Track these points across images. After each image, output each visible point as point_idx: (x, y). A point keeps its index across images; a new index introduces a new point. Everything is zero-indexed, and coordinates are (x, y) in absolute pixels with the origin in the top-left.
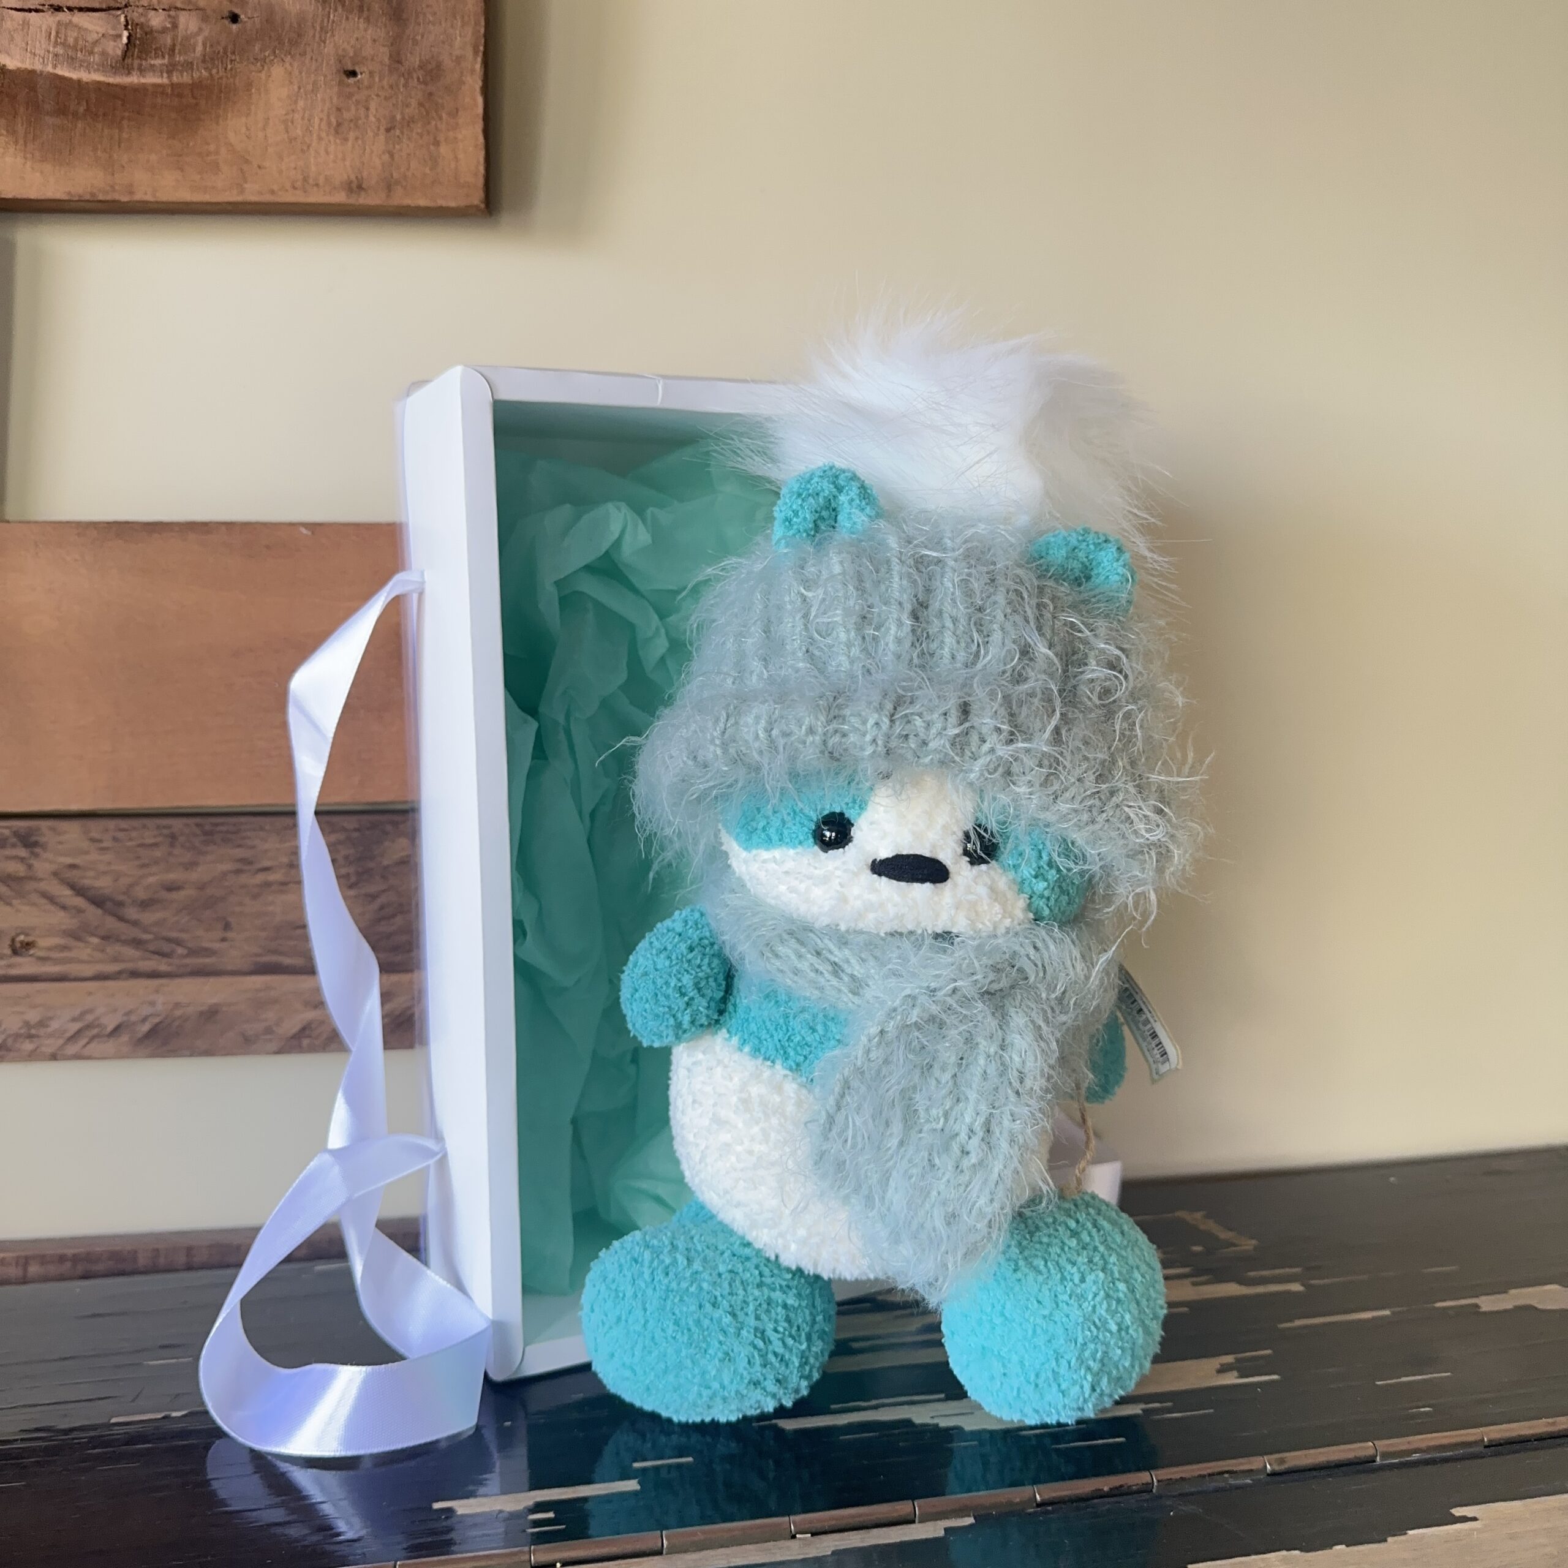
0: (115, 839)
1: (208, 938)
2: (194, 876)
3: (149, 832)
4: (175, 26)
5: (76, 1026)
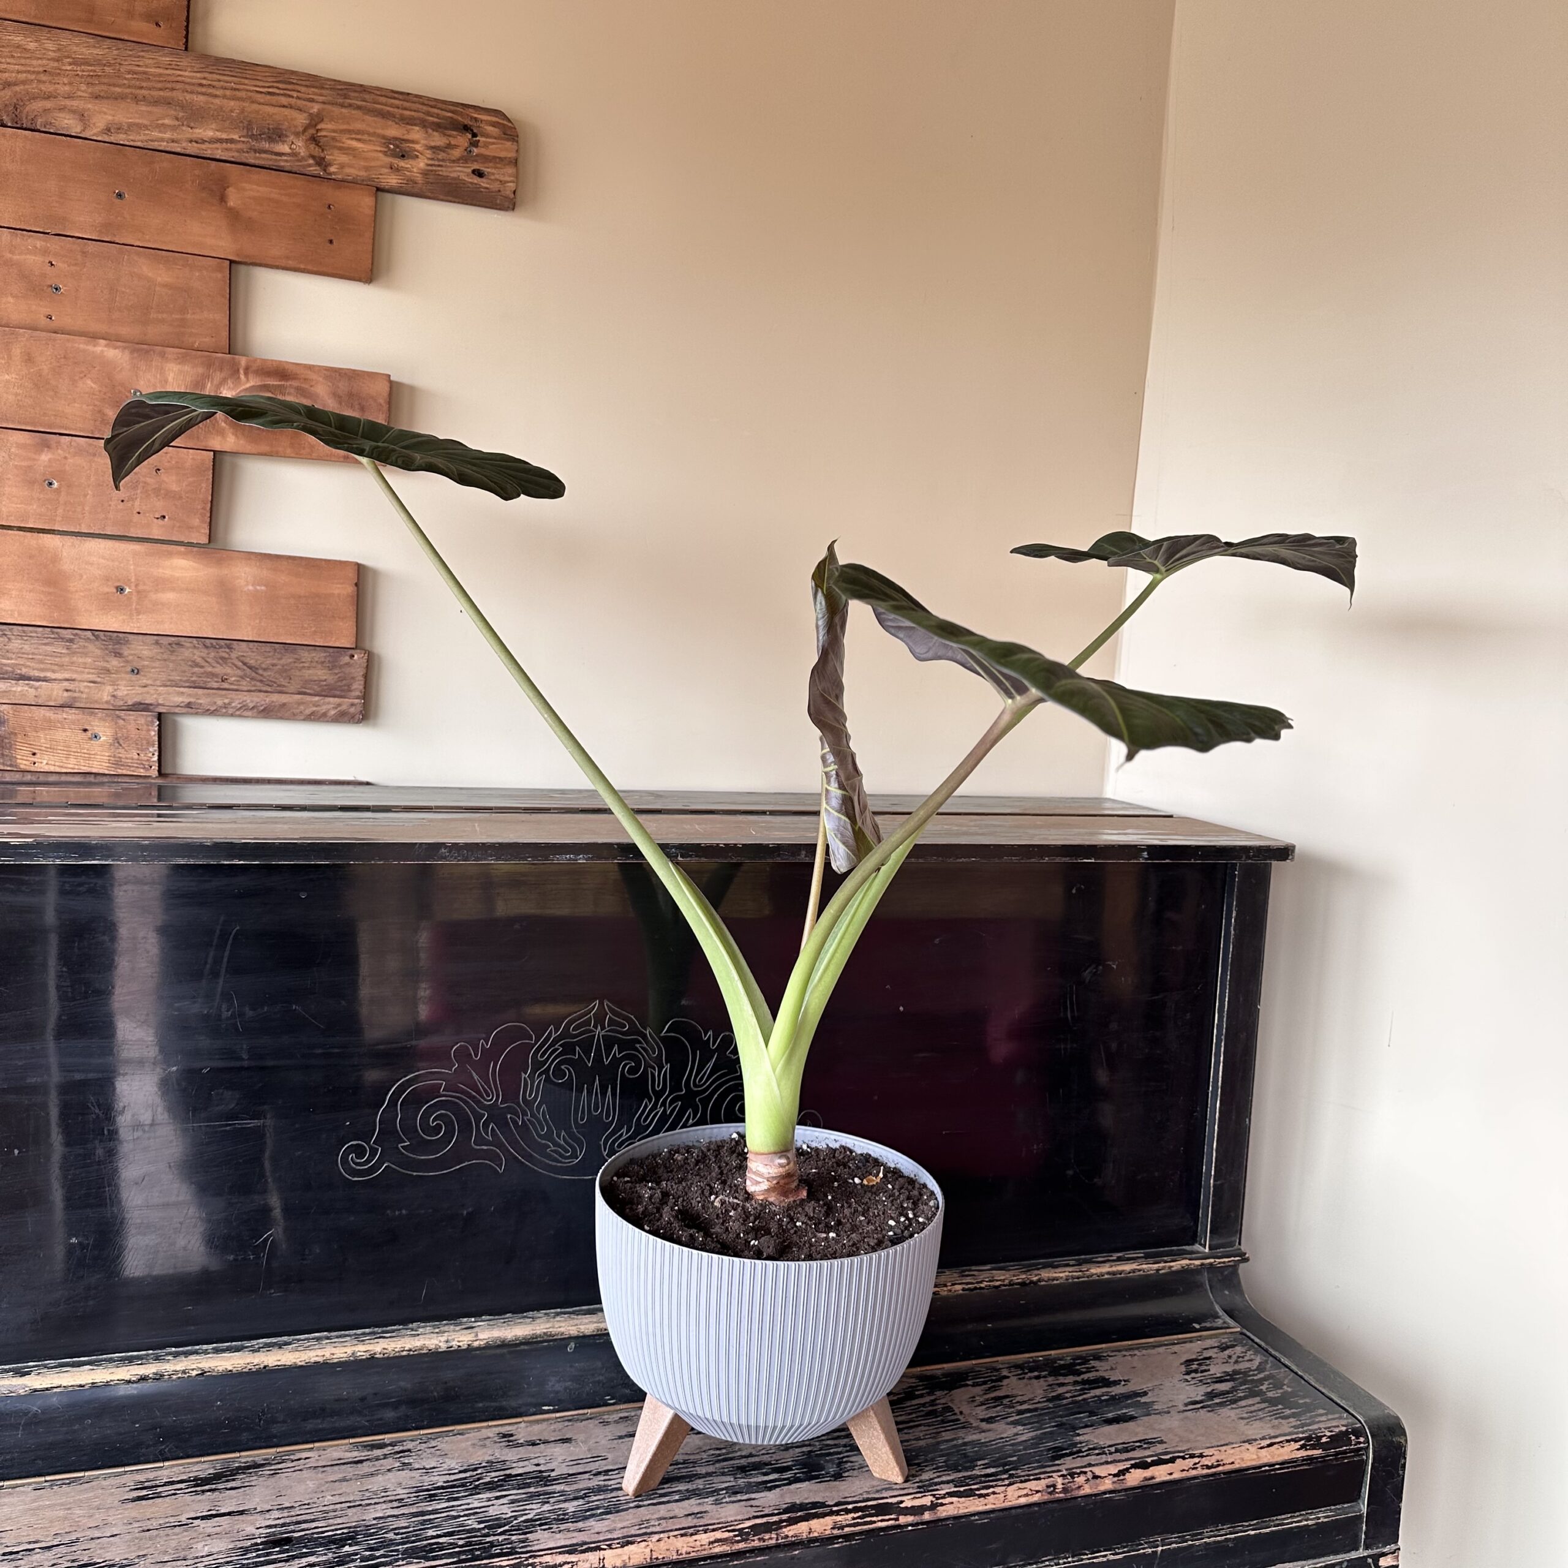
0: (257, 649)
1: (284, 682)
2: (282, 662)
3: (268, 648)
5: (239, 706)
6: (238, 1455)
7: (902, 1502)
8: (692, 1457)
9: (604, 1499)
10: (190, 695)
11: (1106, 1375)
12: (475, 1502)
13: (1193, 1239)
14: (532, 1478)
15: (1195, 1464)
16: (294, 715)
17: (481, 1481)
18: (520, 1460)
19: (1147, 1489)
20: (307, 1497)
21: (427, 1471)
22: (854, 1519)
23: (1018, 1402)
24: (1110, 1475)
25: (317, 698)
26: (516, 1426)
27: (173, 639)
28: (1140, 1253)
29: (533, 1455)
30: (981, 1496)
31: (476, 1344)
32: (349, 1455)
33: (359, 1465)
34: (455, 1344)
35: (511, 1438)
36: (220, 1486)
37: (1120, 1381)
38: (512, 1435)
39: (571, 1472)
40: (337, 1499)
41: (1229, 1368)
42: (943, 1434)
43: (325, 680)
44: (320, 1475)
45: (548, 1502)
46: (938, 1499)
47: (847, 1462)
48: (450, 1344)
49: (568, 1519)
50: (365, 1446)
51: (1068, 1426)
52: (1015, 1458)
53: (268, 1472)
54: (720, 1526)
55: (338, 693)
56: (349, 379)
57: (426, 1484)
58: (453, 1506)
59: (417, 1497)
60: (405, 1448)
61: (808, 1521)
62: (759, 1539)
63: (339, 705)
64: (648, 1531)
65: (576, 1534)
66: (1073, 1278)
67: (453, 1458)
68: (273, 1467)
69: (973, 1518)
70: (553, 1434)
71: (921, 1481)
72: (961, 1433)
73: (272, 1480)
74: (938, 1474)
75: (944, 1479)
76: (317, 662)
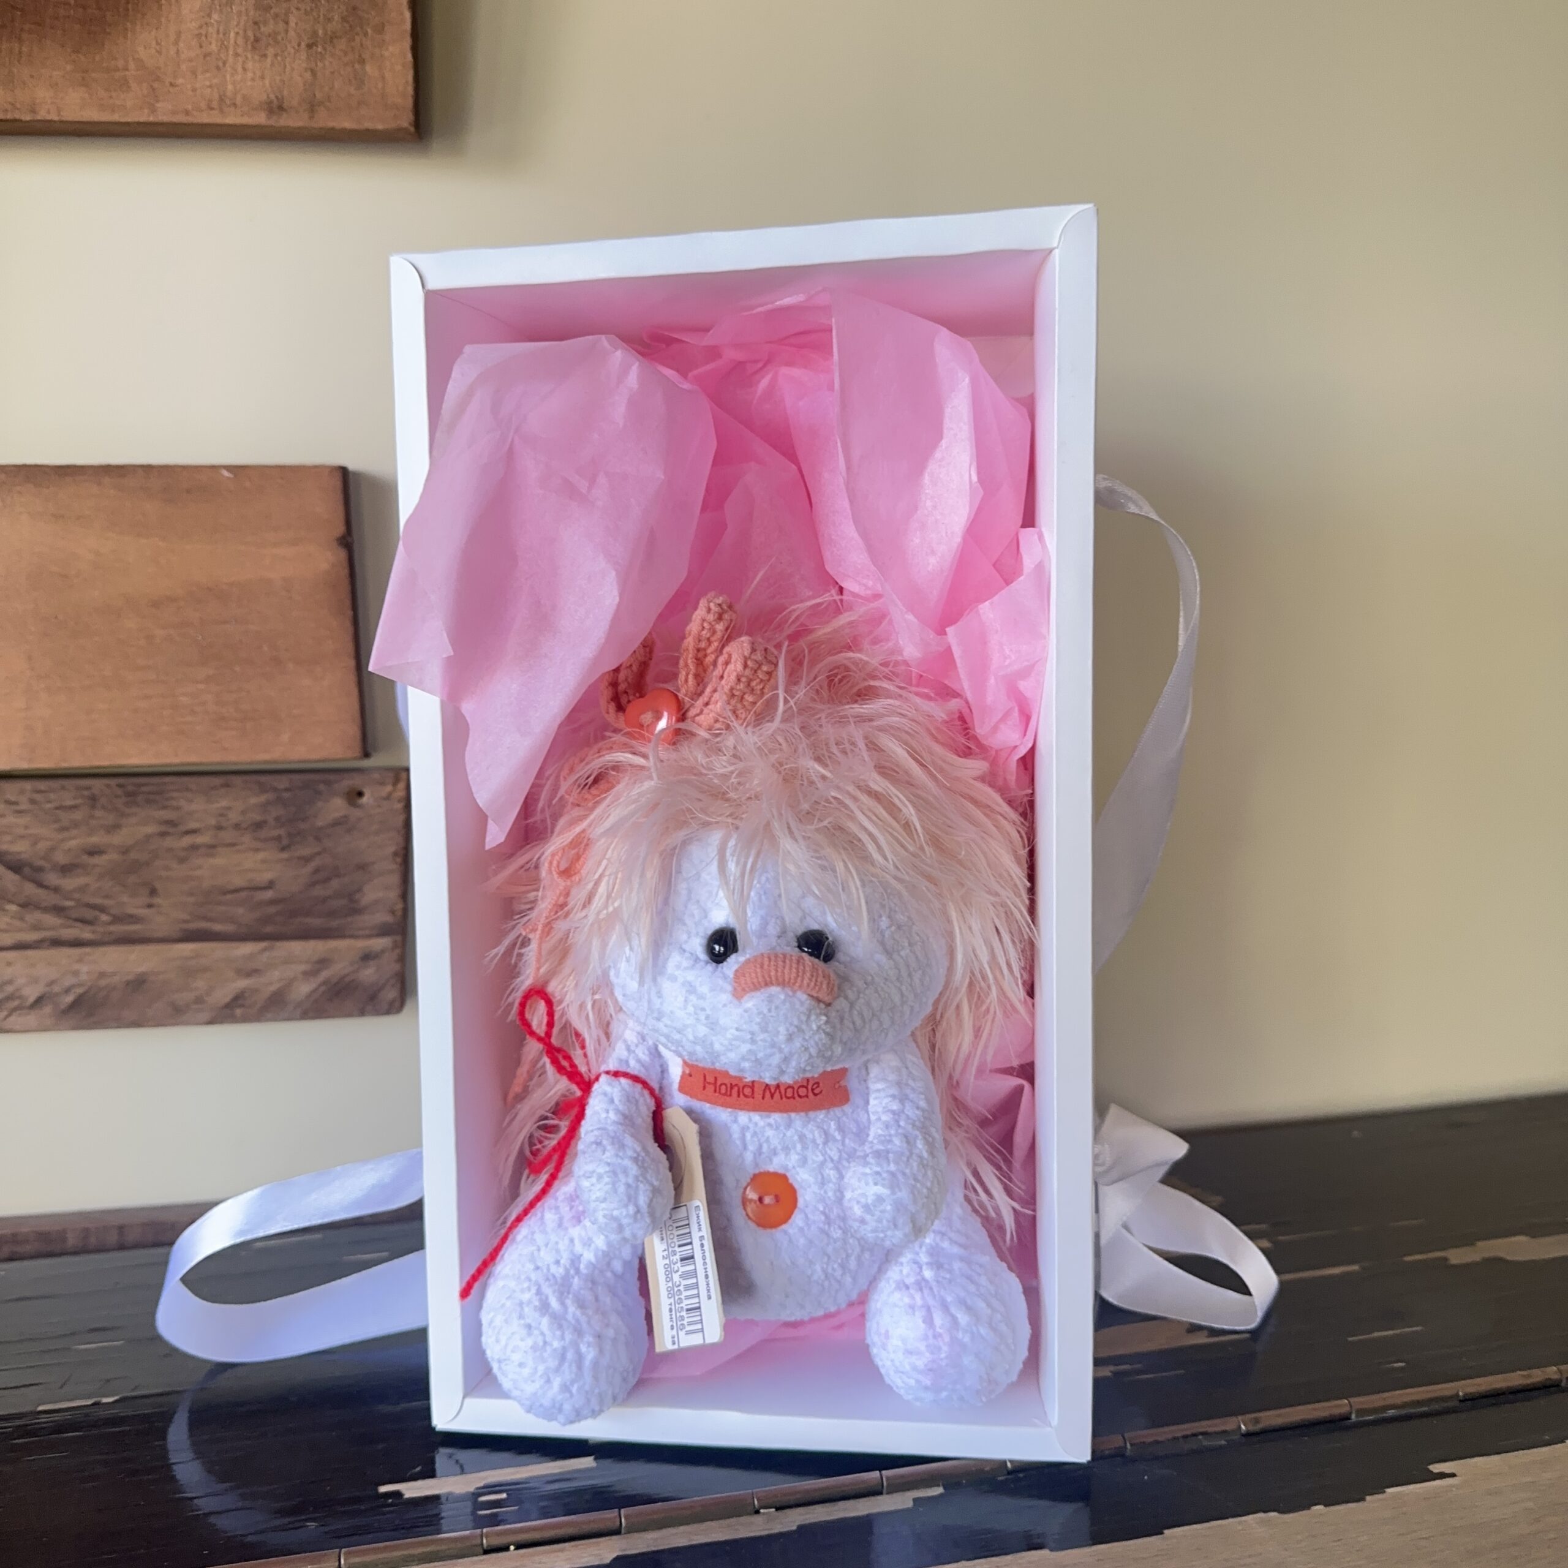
0: (33, 801)
1: (133, 905)
2: (118, 839)
3: (67, 794)
43: (270, 885)
55: (315, 922)
63: (323, 963)
76: (237, 826)
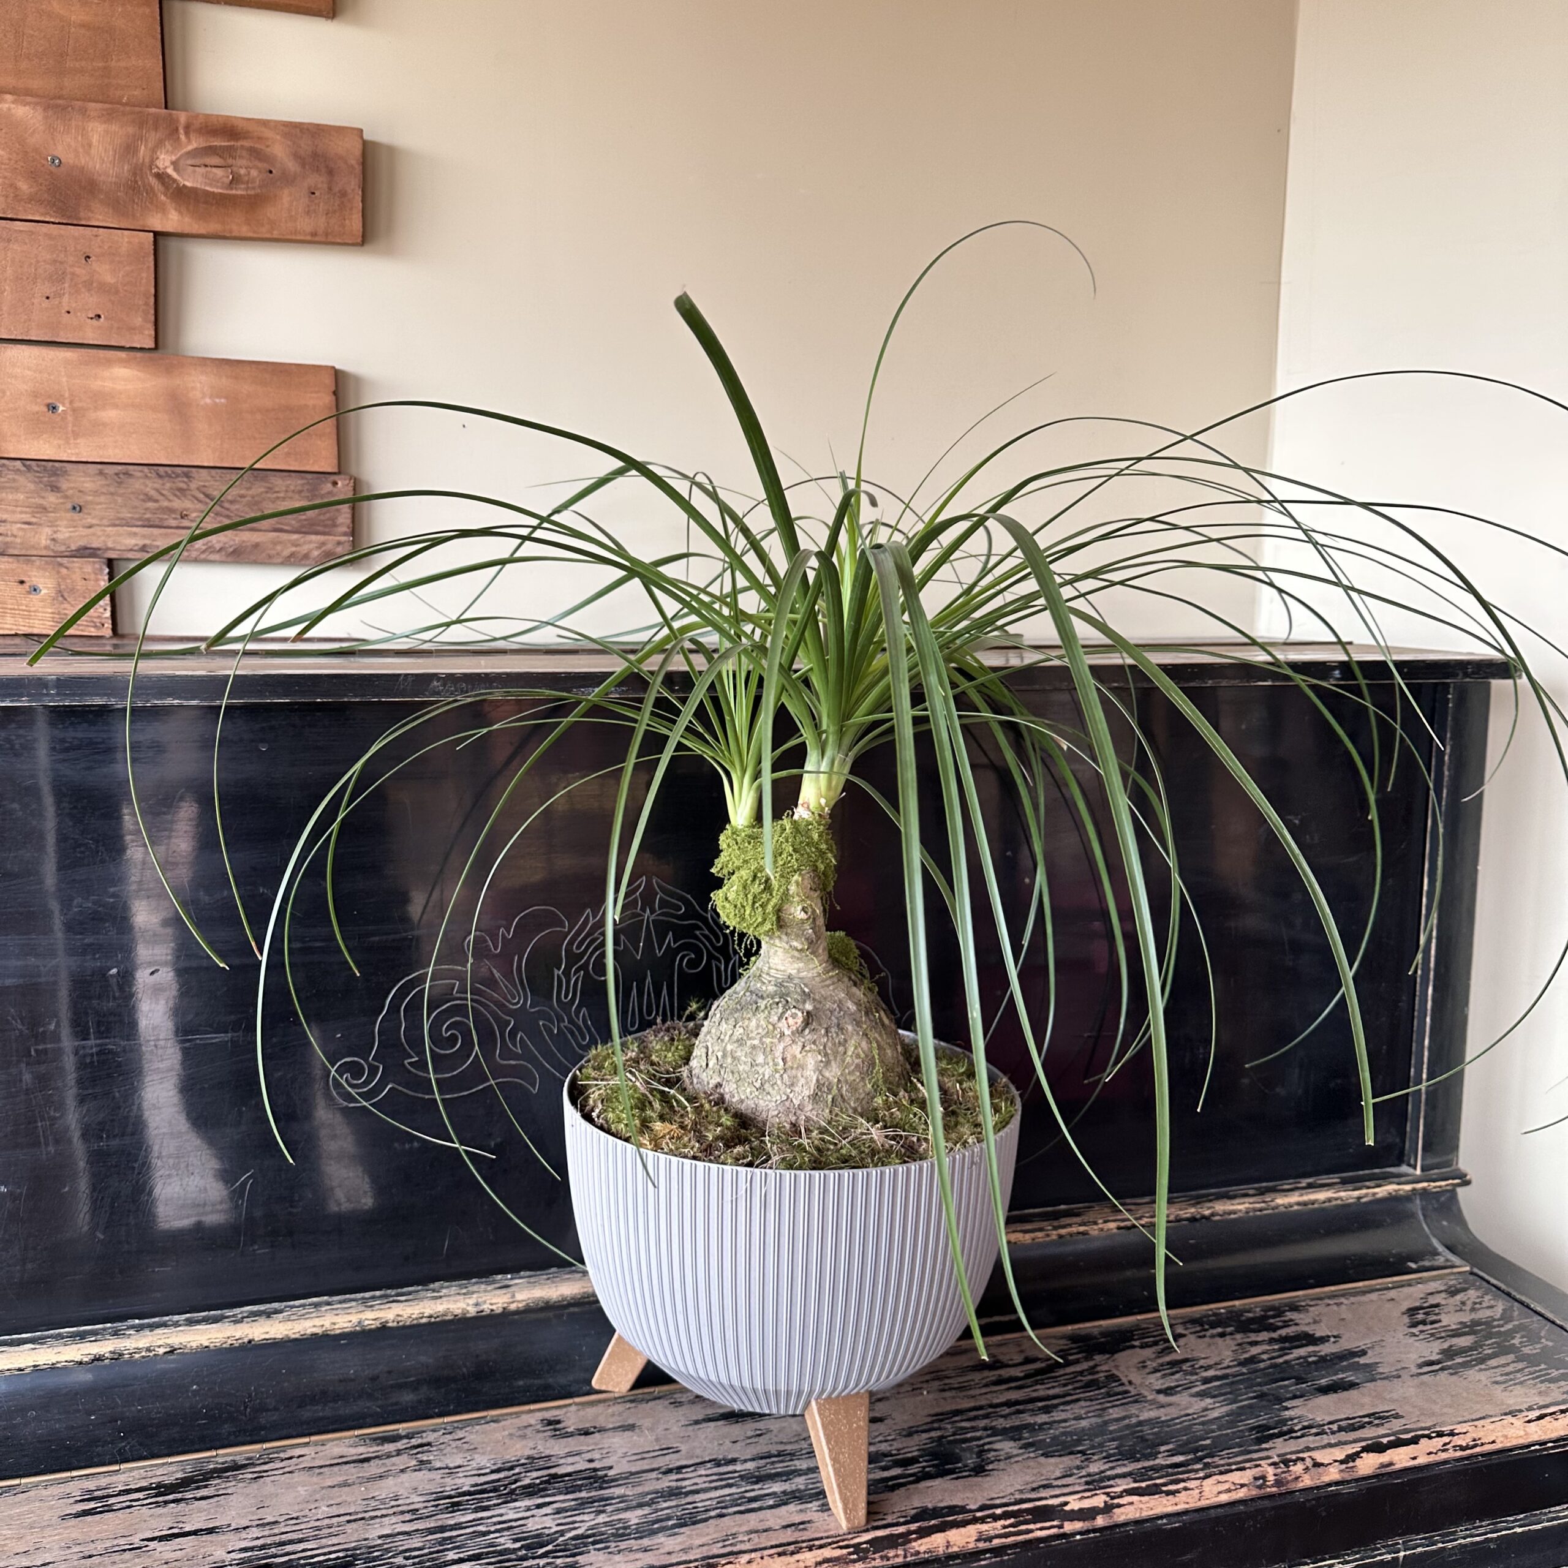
0: (221, 477)
2: (250, 492)
4: (249, 173)
5: (204, 548)
6: (214, 1453)
7: (1066, 1504)
8: (789, 1447)
9: (677, 1506)
10: (144, 536)
11: (1308, 1329)
12: (509, 1512)
13: (1400, 1159)
14: (584, 1479)
15: (1445, 1445)
16: (270, 557)
17: (518, 1484)
18: (570, 1454)
19: (1384, 1477)
20: (296, 1508)
21: (451, 1471)
22: (1005, 1527)
23: (1201, 1367)
24: (1336, 1461)
25: (295, 536)
26: (565, 1410)
27: (120, 467)
28: (1334, 1179)
29: (585, 1448)
30: (1168, 1493)
31: (513, 1307)
32: (353, 1451)
33: (366, 1465)
34: (486, 1308)
35: (558, 1426)
36: (189, 1495)
37: (1329, 1337)
38: (559, 1422)
39: (633, 1470)
40: (335, 1511)
41: (1466, 1318)
42: (1111, 1411)
44: (315, 1479)
45: (603, 1512)
46: (1113, 1498)
47: (990, 1450)
48: (481, 1308)
49: (630, 1534)
50: (375, 1439)
51: (1271, 1397)
52: (1208, 1442)
53: (250, 1476)
54: (830, 1540)
55: (321, 529)
56: (313, 137)
57: (448, 1489)
58: (482, 1519)
59: (437, 1506)
60: (424, 1441)
61: (944, 1531)
62: (882, 1558)
63: (323, 544)
64: (735, 1549)
65: (640, 1555)
66: (1255, 1210)
67: (483, 1454)
68: (257, 1469)
69: (1160, 1522)
70: (612, 1420)
71: (1089, 1475)
72: (1133, 1409)
73: (255, 1486)
74: (1111, 1465)
75: (1119, 1471)
76: (293, 491)
